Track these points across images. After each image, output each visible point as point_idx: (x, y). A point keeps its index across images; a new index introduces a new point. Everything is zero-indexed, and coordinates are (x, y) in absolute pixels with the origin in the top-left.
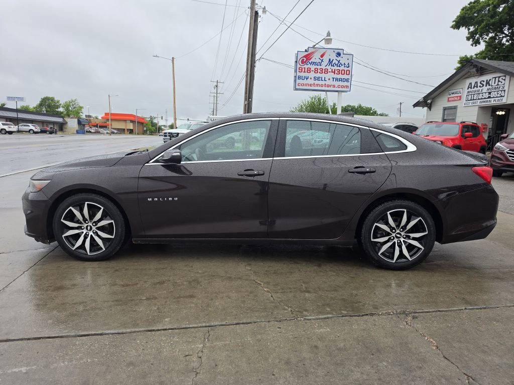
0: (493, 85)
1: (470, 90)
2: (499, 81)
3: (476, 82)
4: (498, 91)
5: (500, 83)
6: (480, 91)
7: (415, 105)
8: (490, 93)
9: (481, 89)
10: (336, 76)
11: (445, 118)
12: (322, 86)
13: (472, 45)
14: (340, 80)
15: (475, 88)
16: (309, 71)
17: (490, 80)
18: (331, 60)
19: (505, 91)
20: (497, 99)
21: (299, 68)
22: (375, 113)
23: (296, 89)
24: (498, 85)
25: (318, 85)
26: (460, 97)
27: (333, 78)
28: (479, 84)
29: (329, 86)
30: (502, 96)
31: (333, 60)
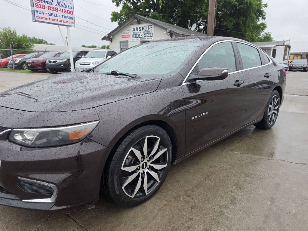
0: (146, 30)
1: (134, 32)
2: (149, 28)
3: (137, 28)
4: (149, 34)
5: (149, 29)
6: (140, 33)
7: (103, 39)
8: (145, 34)
9: (140, 31)
10: (64, 14)
11: (122, 48)
12: (55, 20)
13: (116, 6)
14: (67, 17)
15: (137, 31)
16: (44, 7)
17: (144, 27)
18: (59, 2)
19: (152, 33)
20: (149, 38)
21: (36, 4)
22: (46, 43)
23: (36, 21)
24: (148, 30)
25: (52, 19)
26: (129, 35)
27: (63, 16)
28: (139, 29)
29: (61, 21)
30: (151, 36)
31: (60, 2)
